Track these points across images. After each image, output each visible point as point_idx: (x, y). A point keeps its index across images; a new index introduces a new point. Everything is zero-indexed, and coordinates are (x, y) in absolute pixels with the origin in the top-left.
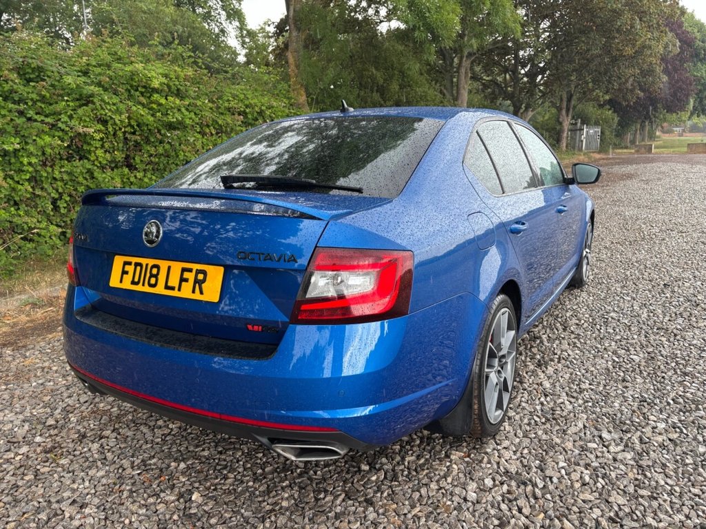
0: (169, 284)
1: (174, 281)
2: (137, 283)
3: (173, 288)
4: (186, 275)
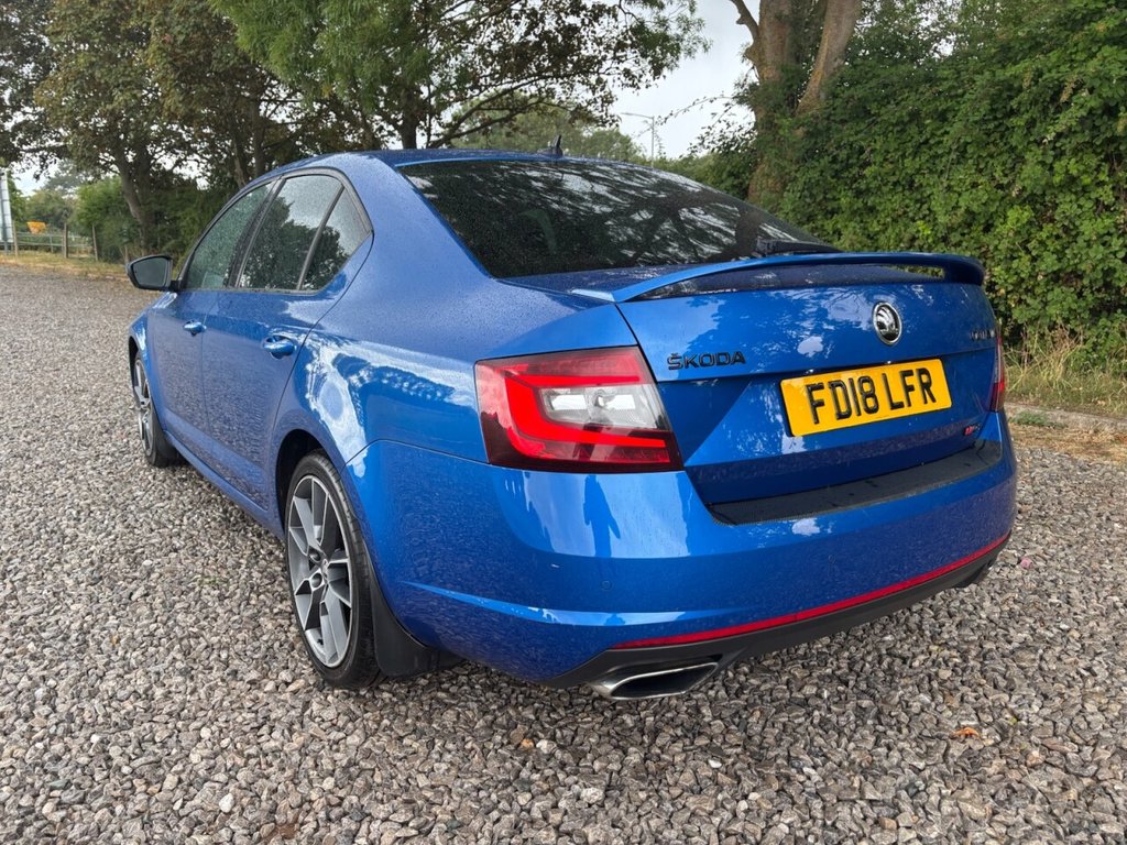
0: (895, 400)
1: (899, 396)
2: (848, 415)
3: (900, 405)
4: (910, 381)
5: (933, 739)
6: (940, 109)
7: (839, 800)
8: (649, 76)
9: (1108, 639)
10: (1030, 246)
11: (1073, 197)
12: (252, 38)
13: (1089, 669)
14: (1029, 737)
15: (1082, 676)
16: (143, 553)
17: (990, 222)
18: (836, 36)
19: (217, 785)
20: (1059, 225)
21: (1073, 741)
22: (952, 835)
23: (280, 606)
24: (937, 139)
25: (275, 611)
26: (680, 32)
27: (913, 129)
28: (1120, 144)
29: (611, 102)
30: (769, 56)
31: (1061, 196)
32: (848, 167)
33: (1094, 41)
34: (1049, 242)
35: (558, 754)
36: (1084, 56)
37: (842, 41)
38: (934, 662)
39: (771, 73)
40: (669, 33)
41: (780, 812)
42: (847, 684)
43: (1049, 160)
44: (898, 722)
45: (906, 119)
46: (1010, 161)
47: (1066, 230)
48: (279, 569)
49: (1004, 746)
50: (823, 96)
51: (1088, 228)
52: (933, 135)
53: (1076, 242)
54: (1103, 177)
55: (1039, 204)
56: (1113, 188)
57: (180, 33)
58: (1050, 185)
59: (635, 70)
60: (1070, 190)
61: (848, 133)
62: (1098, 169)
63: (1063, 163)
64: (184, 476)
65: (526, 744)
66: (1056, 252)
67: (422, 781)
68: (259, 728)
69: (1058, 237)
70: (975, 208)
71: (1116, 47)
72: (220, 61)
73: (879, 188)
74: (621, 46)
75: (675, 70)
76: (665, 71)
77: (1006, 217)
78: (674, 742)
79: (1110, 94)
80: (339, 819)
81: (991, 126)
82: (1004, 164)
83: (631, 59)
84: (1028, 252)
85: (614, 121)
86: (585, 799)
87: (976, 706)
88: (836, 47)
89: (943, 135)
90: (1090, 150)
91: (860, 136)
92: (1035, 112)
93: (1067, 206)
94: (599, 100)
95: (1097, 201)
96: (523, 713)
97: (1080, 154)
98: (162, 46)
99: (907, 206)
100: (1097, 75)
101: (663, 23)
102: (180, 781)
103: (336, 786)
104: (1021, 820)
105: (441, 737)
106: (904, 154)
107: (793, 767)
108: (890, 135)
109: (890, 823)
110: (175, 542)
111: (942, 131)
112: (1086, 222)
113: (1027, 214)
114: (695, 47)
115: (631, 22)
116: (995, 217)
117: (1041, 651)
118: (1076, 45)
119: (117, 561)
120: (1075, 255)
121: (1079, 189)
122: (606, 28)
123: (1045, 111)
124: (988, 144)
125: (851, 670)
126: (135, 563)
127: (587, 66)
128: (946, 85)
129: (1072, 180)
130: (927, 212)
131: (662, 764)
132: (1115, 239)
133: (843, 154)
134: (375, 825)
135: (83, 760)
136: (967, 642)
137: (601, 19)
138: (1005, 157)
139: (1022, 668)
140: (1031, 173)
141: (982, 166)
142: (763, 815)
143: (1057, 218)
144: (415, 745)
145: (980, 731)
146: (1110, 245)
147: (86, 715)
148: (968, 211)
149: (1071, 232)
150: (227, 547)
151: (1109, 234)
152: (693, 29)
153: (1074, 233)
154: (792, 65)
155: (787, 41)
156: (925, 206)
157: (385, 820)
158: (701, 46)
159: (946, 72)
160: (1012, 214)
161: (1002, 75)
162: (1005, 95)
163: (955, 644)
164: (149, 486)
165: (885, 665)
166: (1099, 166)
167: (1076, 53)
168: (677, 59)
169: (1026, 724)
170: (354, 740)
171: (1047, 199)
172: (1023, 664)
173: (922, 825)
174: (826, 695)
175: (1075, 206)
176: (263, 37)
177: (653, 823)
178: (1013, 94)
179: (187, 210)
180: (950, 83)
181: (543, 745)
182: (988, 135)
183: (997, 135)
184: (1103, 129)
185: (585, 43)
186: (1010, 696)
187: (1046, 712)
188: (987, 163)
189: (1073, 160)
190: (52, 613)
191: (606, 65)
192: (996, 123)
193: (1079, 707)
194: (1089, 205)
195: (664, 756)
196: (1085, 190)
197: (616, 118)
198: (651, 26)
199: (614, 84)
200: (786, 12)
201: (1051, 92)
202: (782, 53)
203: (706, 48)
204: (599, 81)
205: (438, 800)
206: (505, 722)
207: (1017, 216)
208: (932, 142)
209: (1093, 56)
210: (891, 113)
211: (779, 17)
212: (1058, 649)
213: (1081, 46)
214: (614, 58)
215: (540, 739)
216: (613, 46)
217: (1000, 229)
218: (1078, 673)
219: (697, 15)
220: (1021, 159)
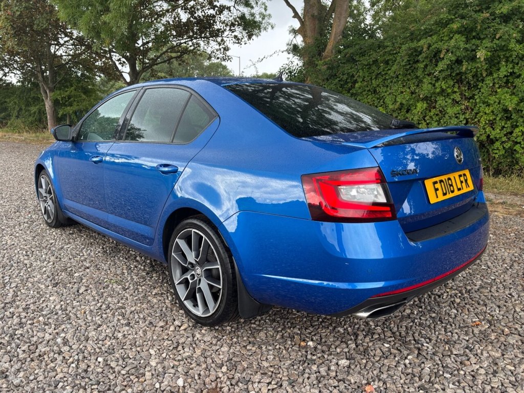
0: (458, 187)
1: (459, 185)
3: (460, 189)
4: (462, 179)
5: (465, 328)
6: (387, 59)
7: (443, 356)
8: (246, 39)
9: (511, 282)
10: (426, 118)
11: (444, 98)
12: (69, 16)
13: (510, 294)
14: (500, 323)
15: (509, 297)
16: (72, 270)
17: (409, 108)
18: (339, 26)
19: (171, 375)
20: (438, 110)
21: (517, 323)
22: (491, 365)
23: (154, 291)
24: (385, 72)
25: (153, 293)
26: (260, 19)
27: (374, 68)
28: (462, 76)
29: (228, 50)
30: (309, 33)
31: (438, 97)
32: (346, 83)
33: (451, 32)
34: (434, 117)
35: (319, 347)
36: (447, 38)
37: (341, 28)
38: (451, 296)
39: (309, 40)
40: (256, 20)
41: (423, 363)
42: (421, 307)
43: (433, 82)
44: (449, 322)
45: (371, 63)
46: (417, 82)
47: (441, 111)
48: (145, 274)
49: (493, 328)
50: (334, 51)
51: (451, 111)
52: (384, 70)
53: (445, 117)
54: (456, 90)
55: (430, 101)
56: (460, 94)
57: (17, 10)
58: (434, 93)
59: (240, 36)
60: (442, 95)
61: (347, 68)
62: (453, 86)
63: (439, 83)
64: (71, 232)
65: (303, 344)
66: (437, 121)
67: (265, 364)
68: (177, 347)
69: (437, 115)
70: (404, 102)
71: (460, 35)
72: (38, 25)
73: (361, 93)
74: (233, 25)
75: (259, 37)
76: (254, 37)
77: (416, 106)
78: (365, 338)
79: (460, 55)
80: (237, 384)
81: (408, 67)
82: (414, 83)
83: (239, 32)
84: (425, 121)
85: (229, 59)
86: (342, 365)
87: (475, 312)
88: (339, 30)
89: (388, 70)
90: (450, 78)
91: (353, 70)
92: (427, 62)
93: (441, 101)
94: (222, 50)
95: (453, 99)
96: (294, 331)
97: (446, 80)
98: (7, 17)
99: (374, 101)
100: (454, 47)
101: (253, 15)
102: (153, 375)
103: (228, 370)
104: (514, 356)
105: (264, 344)
106: (371, 78)
107: (419, 344)
108: (364, 70)
109: (468, 363)
110: (85, 264)
111: (387, 69)
112: (449, 109)
113: (425, 105)
114: (267, 27)
115: (239, 14)
116: (411, 106)
117: (489, 288)
118: (443, 33)
119: (61, 275)
120: (445, 122)
121: (446, 94)
122: (225, 16)
123: (431, 61)
124: (407, 75)
125: (420, 302)
126: (71, 275)
127: (216, 34)
128: (389, 49)
129: (443, 91)
130: (382, 103)
131: (365, 347)
132: (461, 116)
133: (345, 77)
134: (256, 385)
135: (100, 370)
136: (460, 287)
137: (224, 12)
138: (414, 80)
139: (486, 296)
140: (426, 88)
141: (404, 84)
142: (417, 365)
143: (437, 107)
144: (254, 349)
145: (481, 322)
146: (459, 118)
147: (89, 349)
148: (401, 104)
149: (443, 112)
150: (113, 265)
151: (459, 114)
152: (266, 18)
153: (444, 113)
154: (319, 37)
155: (317, 26)
156: (382, 101)
157: (259, 382)
158: (270, 26)
159: (389, 44)
160: (419, 105)
161: (414, 45)
162: (414, 54)
163: (455, 288)
164: (56, 236)
165: (433, 299)
166: (454, 85)
167: (443, 37)
168: (260, 32)
169: (496, 318)
170: (225, 349)
171: (432, 98)
172: (485, 294)
173: (480, 362)
174: (416, 313)
175: (444, 102)
176: (75, 15)
177: (375, 372)
178: (418, 54)
179: (12, 98)
180: (391, 48)
181: (311, 343)
182: (407, 71)
183: (411, 71)
184: (455, 69)
185: (216, 23)
186: (486, 308)
187: (502, 313)
188: (407, 83)
189: (443, 83)
190: (41, 302)
191: (226, 33)
192: (410, 66)
193: (514, 310)
194: (450, 101)
195: (364, 344)
196: (448, 95)
197: (230, 58)
198: (248, 17)
199: (229, 43)
200: (316, 14)
201: (434, 53)
202: (314, 31)
203: (272, 27)
204: (222, 40)
205: (277, 372)
206: (288, 335)
207: (421, 106)
208: (383, 73)
209: (451, 38)
210: (365, 60)
211: (313, 16)
212: (495, 287)
213: (446, 34)
214: (230, 30)
215: (308, 341)
216: (229, 24)
217: (415, 111)
218: (507, 296)
219: (268, 12)
220: (421, 81)
